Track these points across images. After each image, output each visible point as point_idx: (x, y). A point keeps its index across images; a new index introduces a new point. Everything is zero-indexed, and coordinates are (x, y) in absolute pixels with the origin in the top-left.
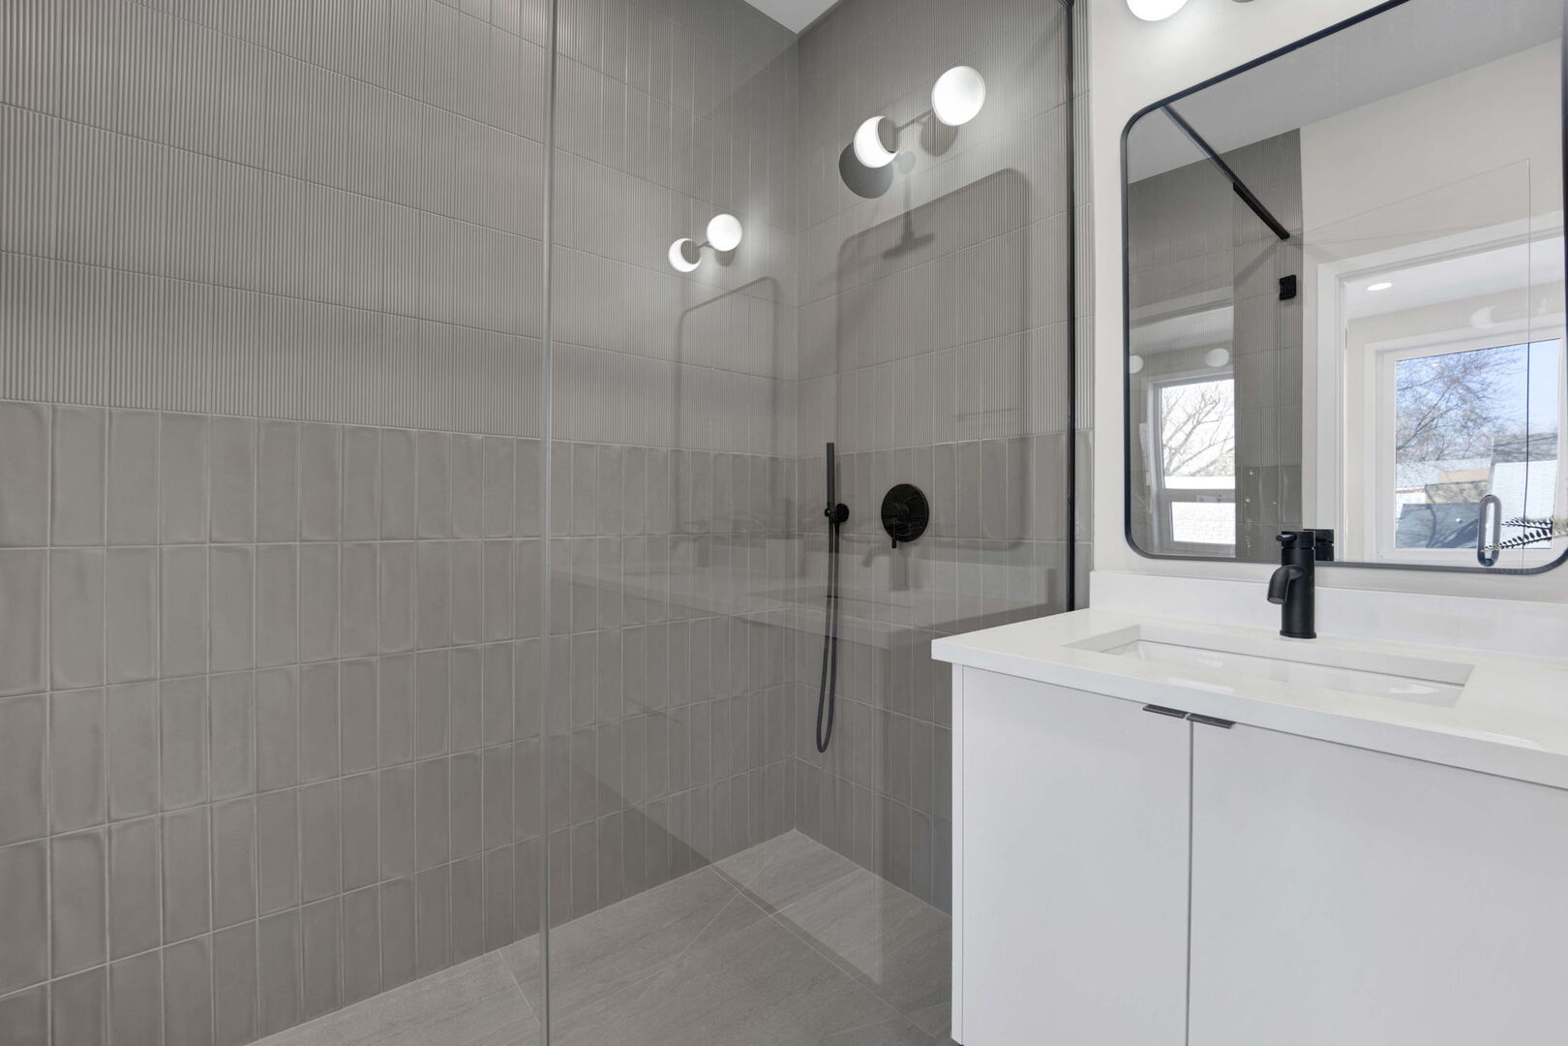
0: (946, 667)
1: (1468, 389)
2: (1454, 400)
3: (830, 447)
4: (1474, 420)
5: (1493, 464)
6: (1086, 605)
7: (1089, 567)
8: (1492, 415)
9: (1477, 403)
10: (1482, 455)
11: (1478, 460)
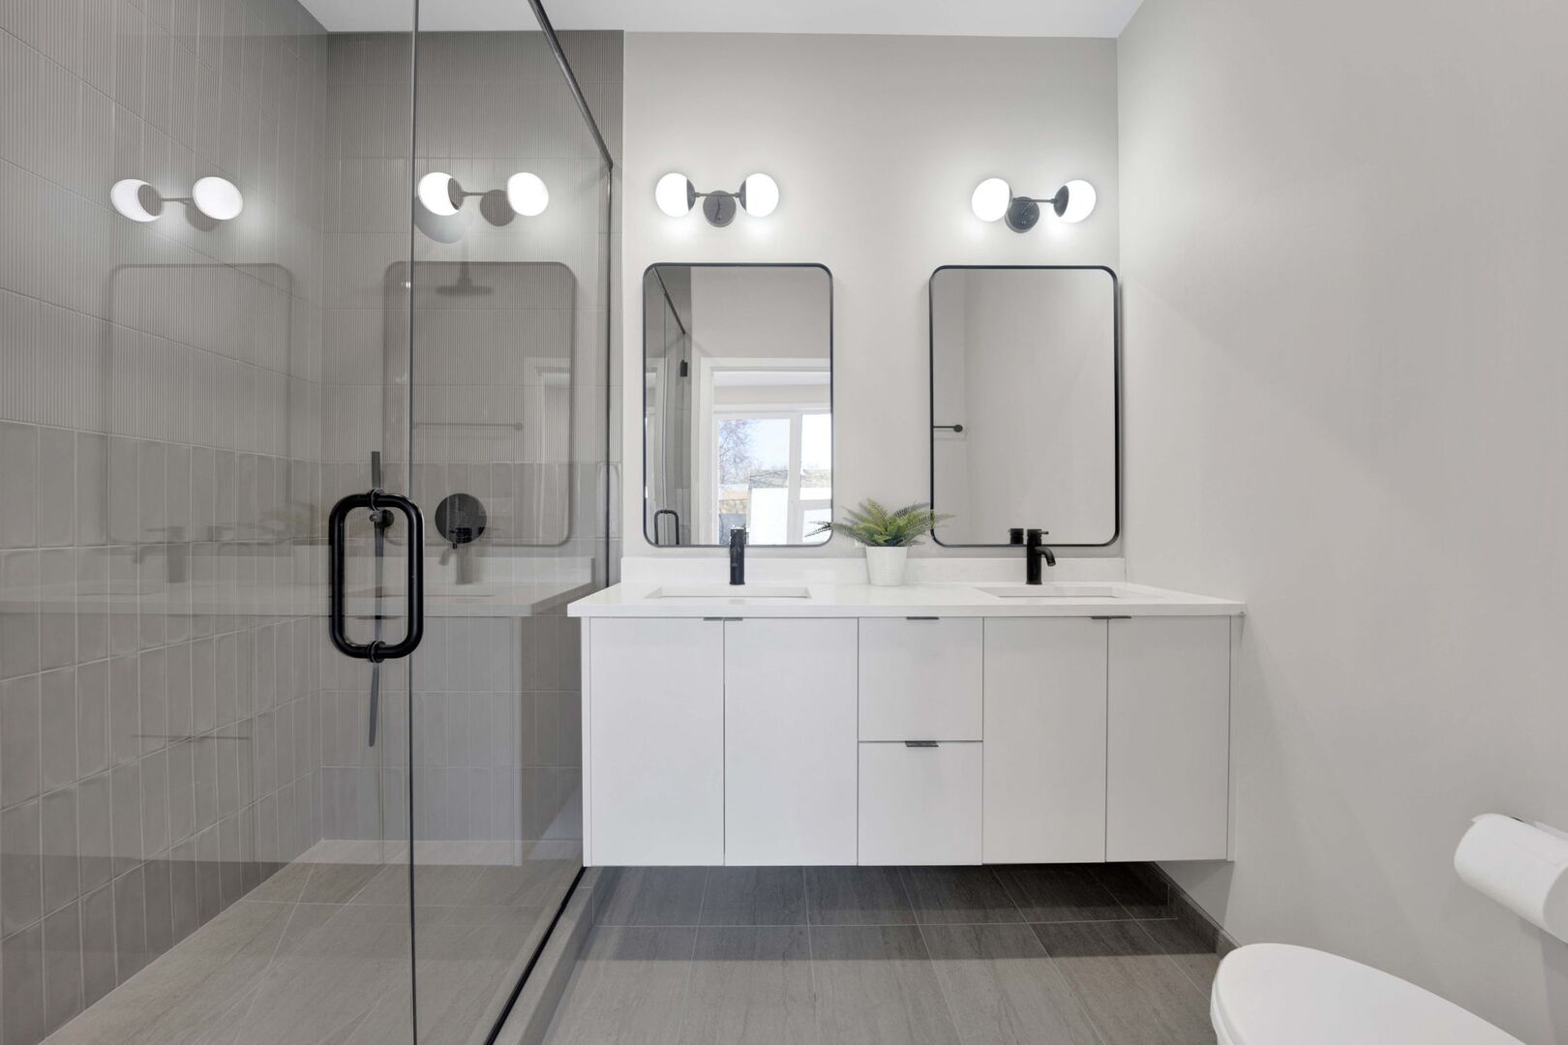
0: (577, 621)
1: (738, 438)
2: (731, 445)
3: (375, 456)
4: (740, 459)
5: (750, 489)
6: (618, 581)
7: (619, 556)
8: (746, 455)
9: (742, 446)
10: (743, 482)
11: (741, 485)
